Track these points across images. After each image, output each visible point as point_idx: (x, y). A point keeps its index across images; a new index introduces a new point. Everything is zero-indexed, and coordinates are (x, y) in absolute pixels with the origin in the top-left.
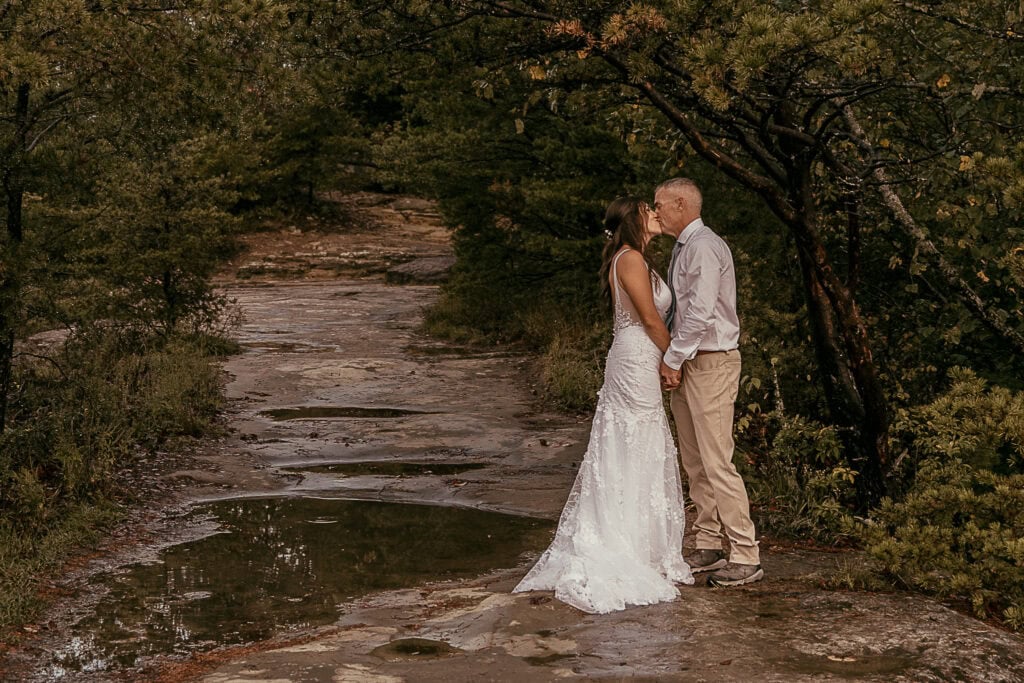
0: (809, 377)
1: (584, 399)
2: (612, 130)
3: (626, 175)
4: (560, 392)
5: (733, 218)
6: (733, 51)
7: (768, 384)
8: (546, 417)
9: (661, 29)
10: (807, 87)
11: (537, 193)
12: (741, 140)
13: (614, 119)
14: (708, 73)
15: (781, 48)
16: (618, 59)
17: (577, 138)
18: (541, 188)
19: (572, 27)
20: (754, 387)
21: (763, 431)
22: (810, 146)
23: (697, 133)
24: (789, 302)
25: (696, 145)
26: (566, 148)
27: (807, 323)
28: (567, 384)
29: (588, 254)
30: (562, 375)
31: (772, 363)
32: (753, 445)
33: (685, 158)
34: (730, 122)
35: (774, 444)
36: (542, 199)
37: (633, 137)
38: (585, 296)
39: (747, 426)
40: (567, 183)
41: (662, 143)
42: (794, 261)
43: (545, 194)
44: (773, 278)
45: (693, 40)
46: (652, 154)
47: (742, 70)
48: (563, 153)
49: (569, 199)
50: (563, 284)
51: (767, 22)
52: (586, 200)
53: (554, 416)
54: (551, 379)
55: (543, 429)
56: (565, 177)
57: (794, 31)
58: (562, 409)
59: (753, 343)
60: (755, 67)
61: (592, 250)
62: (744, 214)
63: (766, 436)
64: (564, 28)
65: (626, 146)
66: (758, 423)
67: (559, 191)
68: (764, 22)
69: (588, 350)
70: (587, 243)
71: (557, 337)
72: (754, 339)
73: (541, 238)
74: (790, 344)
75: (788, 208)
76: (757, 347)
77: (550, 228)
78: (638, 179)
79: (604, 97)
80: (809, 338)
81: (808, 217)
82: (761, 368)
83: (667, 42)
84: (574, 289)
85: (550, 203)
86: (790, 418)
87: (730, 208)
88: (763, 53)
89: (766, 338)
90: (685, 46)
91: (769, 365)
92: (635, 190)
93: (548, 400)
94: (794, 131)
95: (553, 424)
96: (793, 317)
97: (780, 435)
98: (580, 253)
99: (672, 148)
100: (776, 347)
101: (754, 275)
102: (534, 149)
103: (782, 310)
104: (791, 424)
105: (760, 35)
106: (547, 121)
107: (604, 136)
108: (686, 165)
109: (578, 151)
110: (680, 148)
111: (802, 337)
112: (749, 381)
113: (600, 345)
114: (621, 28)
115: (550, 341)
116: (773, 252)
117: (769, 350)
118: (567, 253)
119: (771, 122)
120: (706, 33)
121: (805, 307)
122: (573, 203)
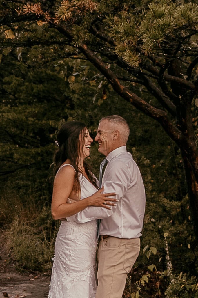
0: (189, 246)
1: (34, 262)
2: (59, 73)
3: (67, 103)
4: (18, 257)
5: (140, 134)
6: (142, 28)
7: (162, 251)
8: (8, 276)
9: (94, 11)
10: (190, 50)
11: (5, 115)
12: (146, 83)
13: (60, 65)
14: (126, 42)
15: (173, 26)
16: (65, 29)
17: (33, 77)
18: (8, 112)
19: (35, 8)
20: (152, 253)
21: (158, 284)
22: (191, 89)
23: (116, 80)
24: (176, 193)
25: (116, 87)
26: (27, 84)
27: (188, 208)
28: (23, 252)
29: (39, 158)
30: (20, 245)
31: (165, 236)
32: (151, 294)
33: (108, 93)
34: (139, 72)
35: (165, 294)
36: (8, 119)
37: (73, 78)
38: (37, 187)
39: (147, 282)
40: (26, 108)
41: (93, 83)
42: (179, 164)
43: (11, 116)
44: (166, 176)
45: (116, 18)
46: (85, 90)
47: (148, 41)
48: (24, 87)
49: (27, 120)
50: (22, 179)
51: (164, 9)
52: (39, 120)
53: (14, 275)
54: (12, 248)
55: (5, 285)
56: (25, 103)
57: (182, 16)
58: (19, 270)
59: (152, 222)
60: (157, 39)
61: (42, 155)
62: (146, 131)
63: (160, 288)
64: (30, 9)
65: (68, 84)
66: (155, 278)
67: (20, 113)
68: (162, 9)
69: (38, 226)
70: (39, 150)
71: (16, 218)
72: (153, 220)
73: (7, 147)
74: (177, 222)
75: (177, 131)
76: (155, 225)
77: (14, 139)
78: (76, 107)
79: (55, 53)
80: (190, 218)
81: (190, 137)
82: (157, 240)
83: (98, 19)
84: (29, 183)
85: (14, 122)
86: (176, 276)
87: (138, 128)
88: (162, 30)
89: (160, 218)
90: (110, 23)
91: (162, 237)
92: (74, 114)
93: (9, 264)
94: (181, 80)
95: (13, 281)
96: (179, 204)
97: (170, 288)
98: (33, 157)
99: (100, 86)
100: (167, 225)
101: (153, 175)
102: (4, 83)
103: (171, 199)
104: (177, 280)
105: (160, 17)
106: (14, 65)
107: (53, 76)
108: (109, 97)
109: (34, 86)
110: (105, 86)
111: (185, 217)
112: (149, 249)
113: (46, 223)
114: (67, 10)
115: (11, 221)
116: (166, 159)
117: (162, 226)
118: (25, 157)
119: (166, 73)
120: (124, 14)
121: (187, 197)
122: (30, 123)
